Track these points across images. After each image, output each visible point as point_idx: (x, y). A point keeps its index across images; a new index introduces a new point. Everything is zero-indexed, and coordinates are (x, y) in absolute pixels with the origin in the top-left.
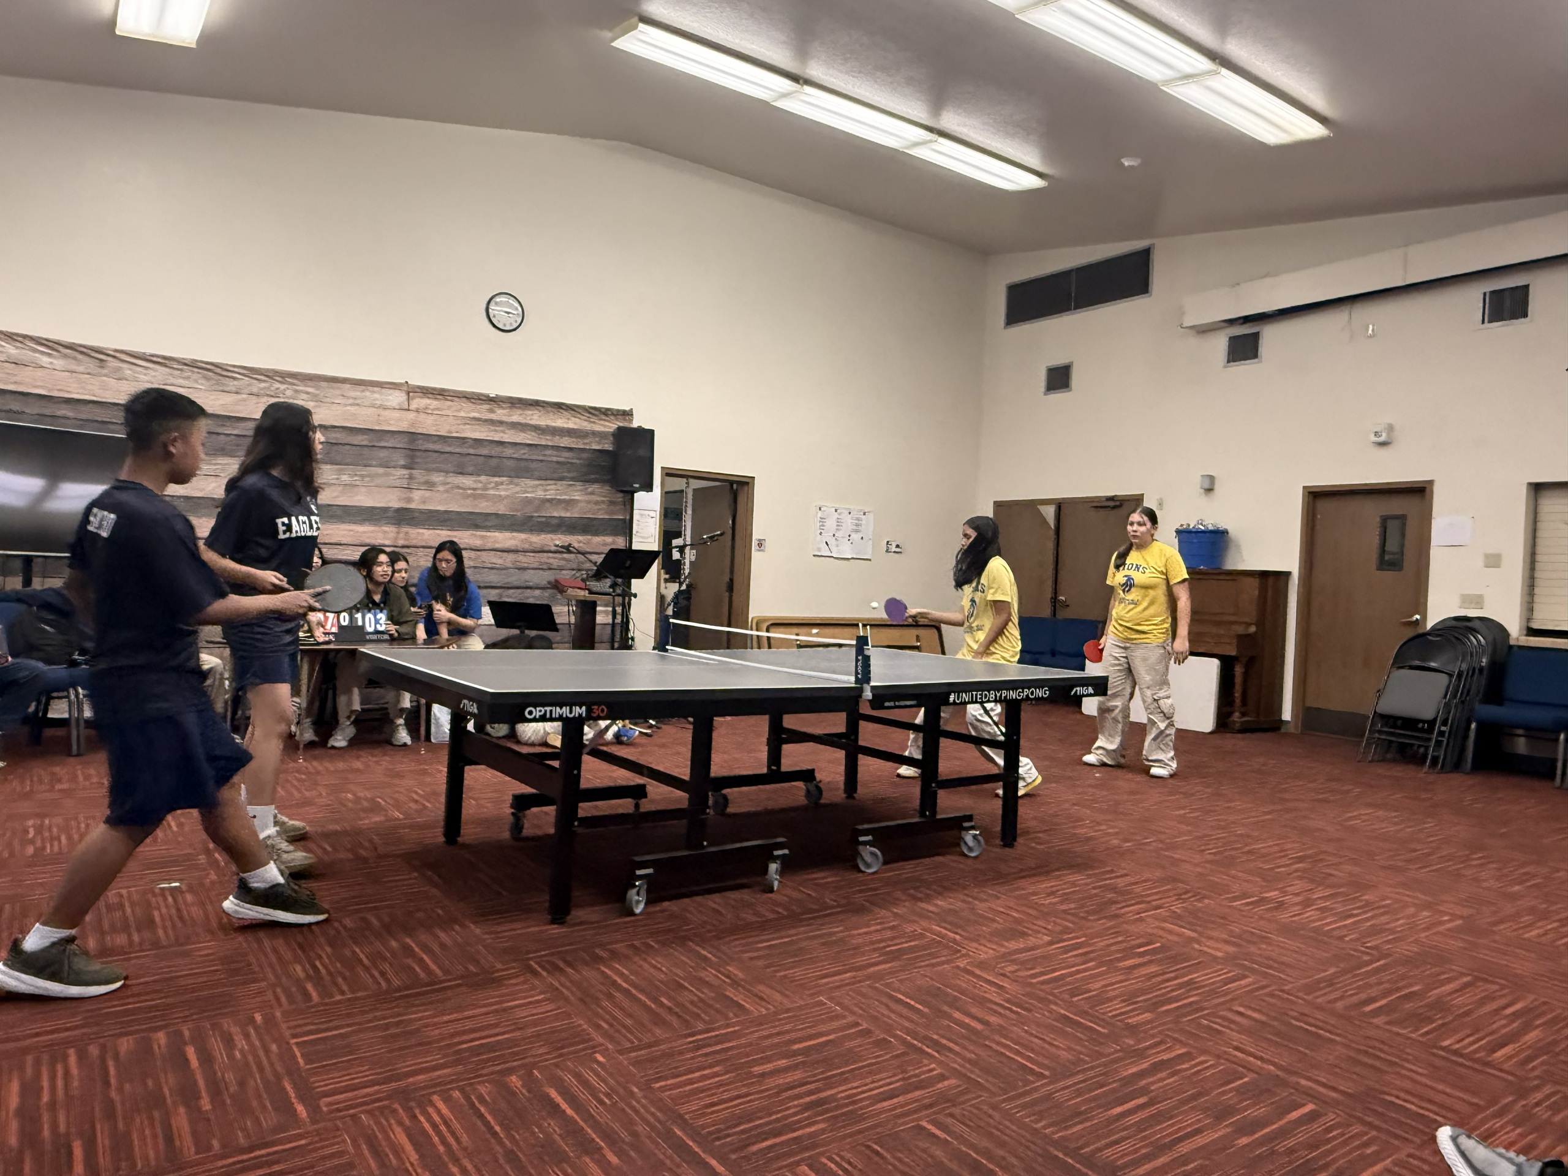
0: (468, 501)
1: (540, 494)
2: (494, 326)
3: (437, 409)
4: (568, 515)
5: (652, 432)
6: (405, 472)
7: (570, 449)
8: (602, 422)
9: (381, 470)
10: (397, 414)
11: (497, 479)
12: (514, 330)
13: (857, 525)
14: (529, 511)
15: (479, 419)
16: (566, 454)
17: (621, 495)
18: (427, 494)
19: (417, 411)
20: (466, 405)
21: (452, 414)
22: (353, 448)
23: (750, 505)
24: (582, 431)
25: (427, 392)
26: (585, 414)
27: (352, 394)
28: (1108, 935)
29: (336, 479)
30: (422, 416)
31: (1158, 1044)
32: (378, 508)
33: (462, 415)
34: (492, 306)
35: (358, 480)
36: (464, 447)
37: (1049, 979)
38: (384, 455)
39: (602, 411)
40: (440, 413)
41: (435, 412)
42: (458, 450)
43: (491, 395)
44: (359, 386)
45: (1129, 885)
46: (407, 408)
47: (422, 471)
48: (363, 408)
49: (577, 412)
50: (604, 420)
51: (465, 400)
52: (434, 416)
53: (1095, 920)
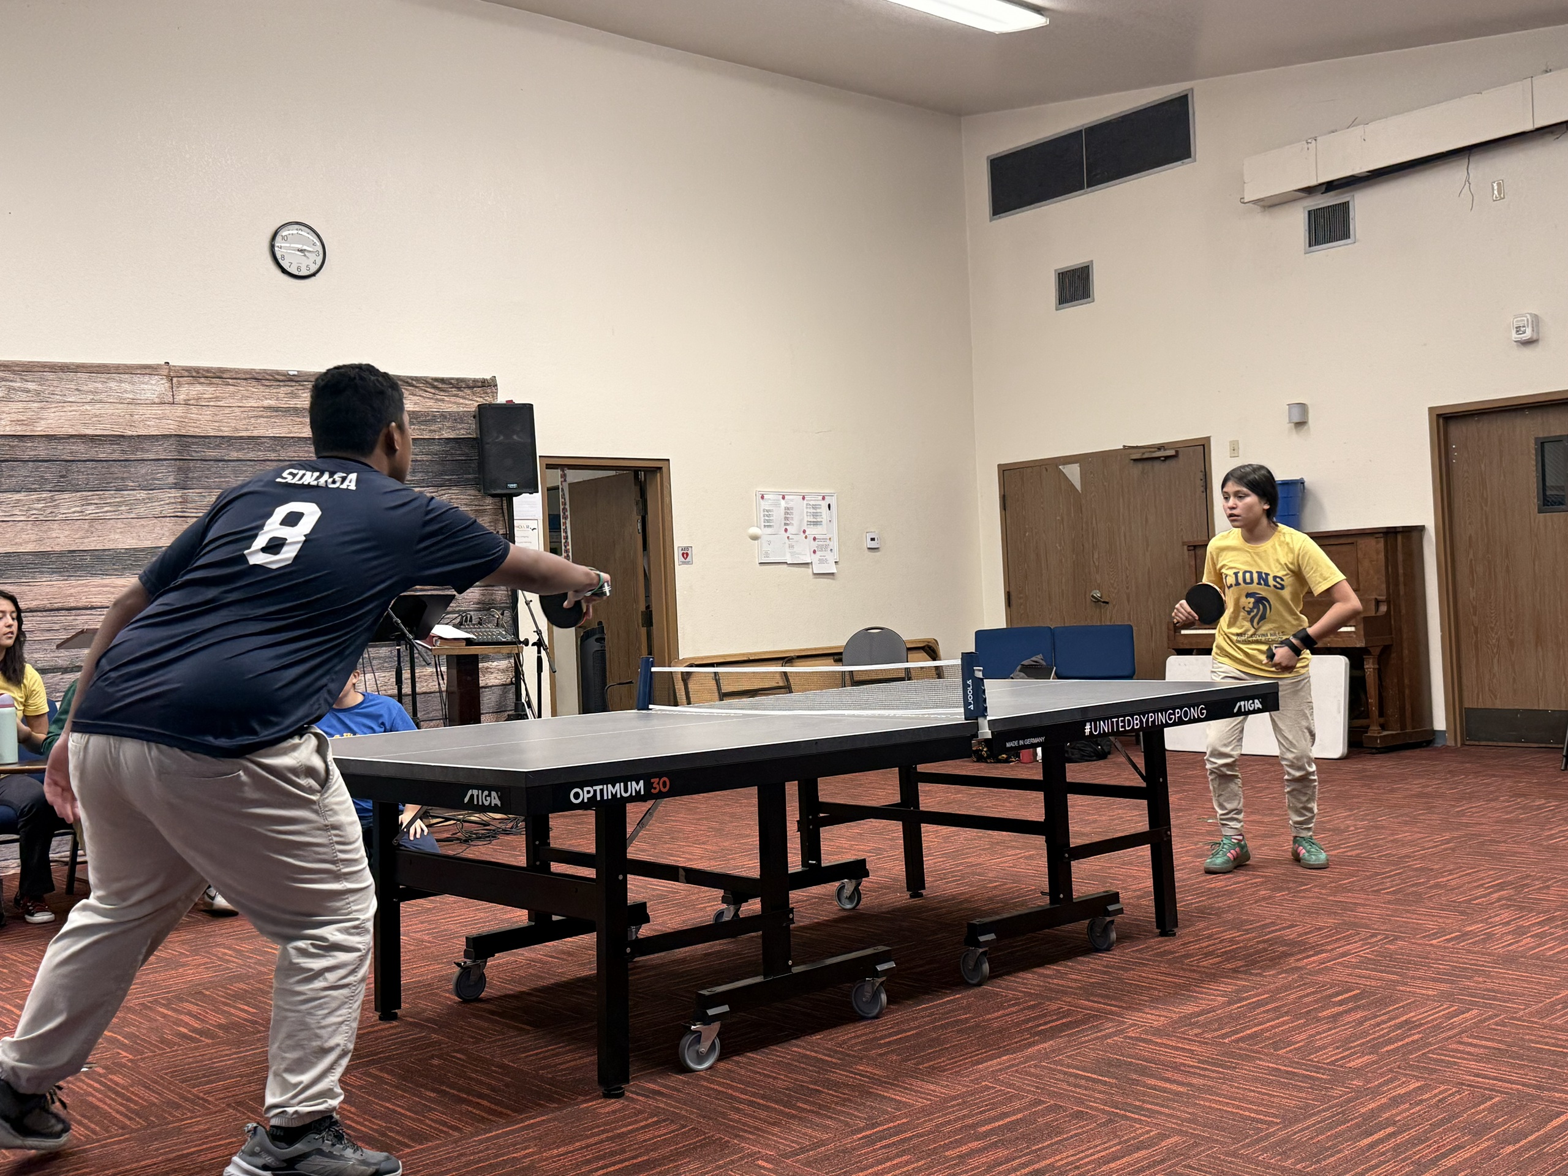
2: (284, 271)
3: (217, 399)
5: (528, 409)
6: (175, 493)
8: (453, 399)
9: (142, 494)
10: (158, 411)
12: (314, 275)
13: (815, 515)
15: (276, 409)
17: (489, 500)
19: (186, 403)
20: (257, 389)
21: (237, 404)
22: (99, 465)
23: (667, 499)
24: (426, 414)
25: (197, 375)
26: (429, 390)
27: (91, 386)
28: (1294, 988)
29: (79, 512)
30: (194, 409)
31: (1391, 1080)
32: (143, 550)
33: (250, 405)
34: (278, 242)
35: (111, 511)
36: (260, 450)
37: (1242, 1037)
38: (143, 471)
39: (451, 384)
40: (219, 404)
41: (212, 404)
42: (251, 455)
43: (291, 373)
44: (99, 375)
45: (1300, 935)
46: (171, 400)
47: (201, 491)
48: (107, 405)
49: (416, 387)
50: (456, 396)
51: (254, 383)
52: (211, 409)
53: (1273, 975)
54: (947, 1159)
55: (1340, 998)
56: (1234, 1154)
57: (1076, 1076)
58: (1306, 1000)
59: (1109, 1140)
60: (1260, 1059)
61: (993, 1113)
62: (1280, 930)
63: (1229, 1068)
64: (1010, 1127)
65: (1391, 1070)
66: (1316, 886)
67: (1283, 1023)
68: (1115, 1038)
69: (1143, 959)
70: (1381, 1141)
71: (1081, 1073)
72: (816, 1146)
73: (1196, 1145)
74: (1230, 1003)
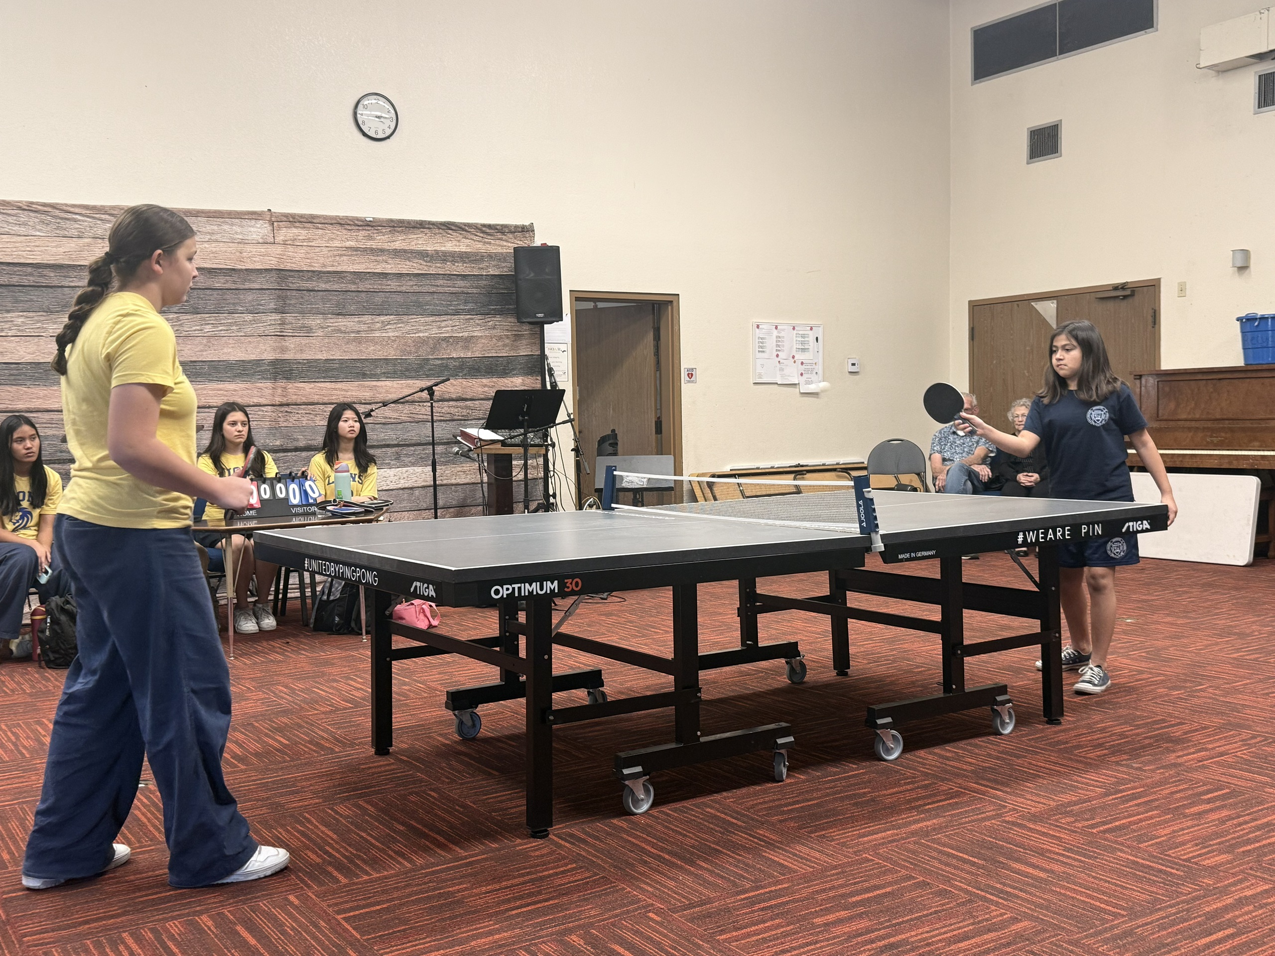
0: (352, 347)
1: (434, 331)
2: (365, 134)
3: (309, 240)
4: (469, 355)
5: (557, 250)
6: (276, 316)
7: (464, 277)
8: (498, 242)
9: (249, 317)
10: (262, 249)
11: (382, 318)
12: (388, 137)
13: (803, 343)
14: (424, 352)
15: (356, 249)
16: (461, 283)
17: (526, 327)
18: (305, 341)
19: (285, 243)
20: (342, 233)
21: (324, 245)
22: (215, 293)
23: (676, 328)
24: (476, 254)
25: (293, 220)
26: (478, 234)
27: (209, 228)
28: (1169, 783)
29: (198, 330)
30: (291, 249)
31: (1241, 881)
32: (250, 362)
33: (335, 245)
34: (360, 111)
35: (224, 330)
36: (342, 283)
37: (1110, 829)
38: (250, 298)
39: (497, 229)
40: (310, 244)
41: (305, 244)
42: (336, 287)
43: (368, 219)
44: (215, 219)
45: (1185, 733)
46: (272, 240)
47: (296, 315)
48: (221, 244)
49: (469, 232)
50: (501, 239)
51: (338, 227)
52: (304, 248)
53: (1153, 771)
54: (814, 926)
55: (1209, 796)
56: (1076, 943)
57: (949, 855)
58: (1178, 795)
59: (964, 920)
60: (1121, 851)
61: (866, 884)
62: (1167, 727)
63: (1090, 857)
64: (878, 899)
65: (1242, 871)
66: (1210, 687)
67: (1151, 818)
68: (993, 821)
69: (1037, 747)
70: (1220, 941)
71: (954, 852)
72: (702, 903)
73: (1045, 931)
74: (1106, 795)
